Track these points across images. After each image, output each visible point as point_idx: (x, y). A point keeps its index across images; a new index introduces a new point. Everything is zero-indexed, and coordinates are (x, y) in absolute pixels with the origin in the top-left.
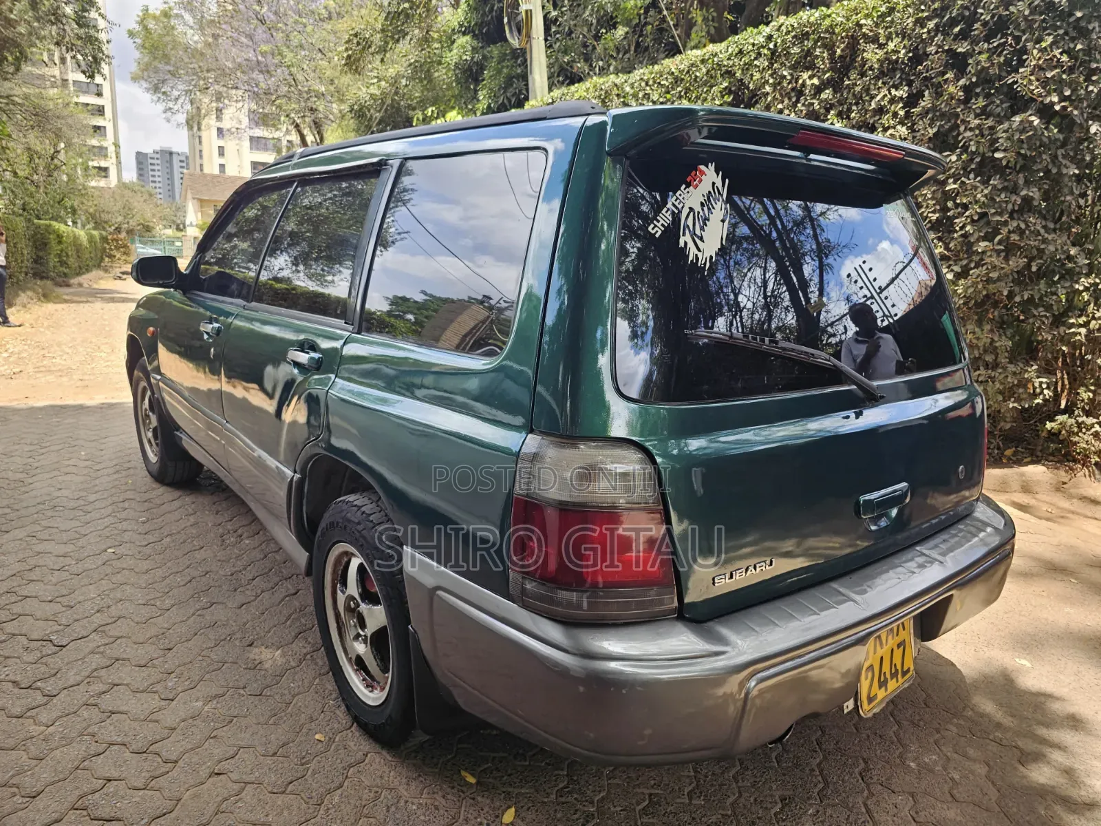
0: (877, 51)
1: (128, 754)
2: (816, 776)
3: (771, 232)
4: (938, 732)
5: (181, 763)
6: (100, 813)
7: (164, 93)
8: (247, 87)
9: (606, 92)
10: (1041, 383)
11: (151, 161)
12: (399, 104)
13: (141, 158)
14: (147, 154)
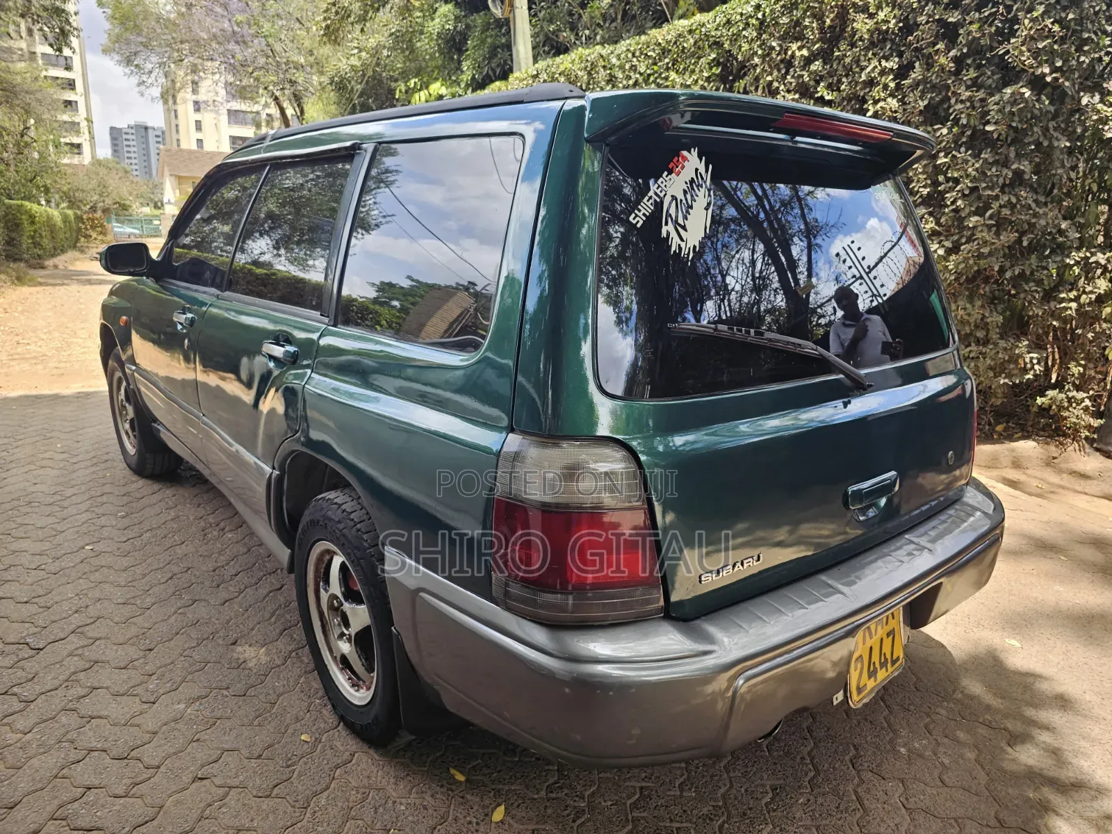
0: (867, 21)
1: (108, 760)
2: (807, 765)
3: (758, 213)
4: (928, 716)
5: (163, 769)
6: (80, 823)
7: (137, 66)
8: (222, 59)
9: (592, 64)
10: (1032, 358)
11: (125, 136)
12: (381, 75)
13: (115, 133)
14: (121, 129)
